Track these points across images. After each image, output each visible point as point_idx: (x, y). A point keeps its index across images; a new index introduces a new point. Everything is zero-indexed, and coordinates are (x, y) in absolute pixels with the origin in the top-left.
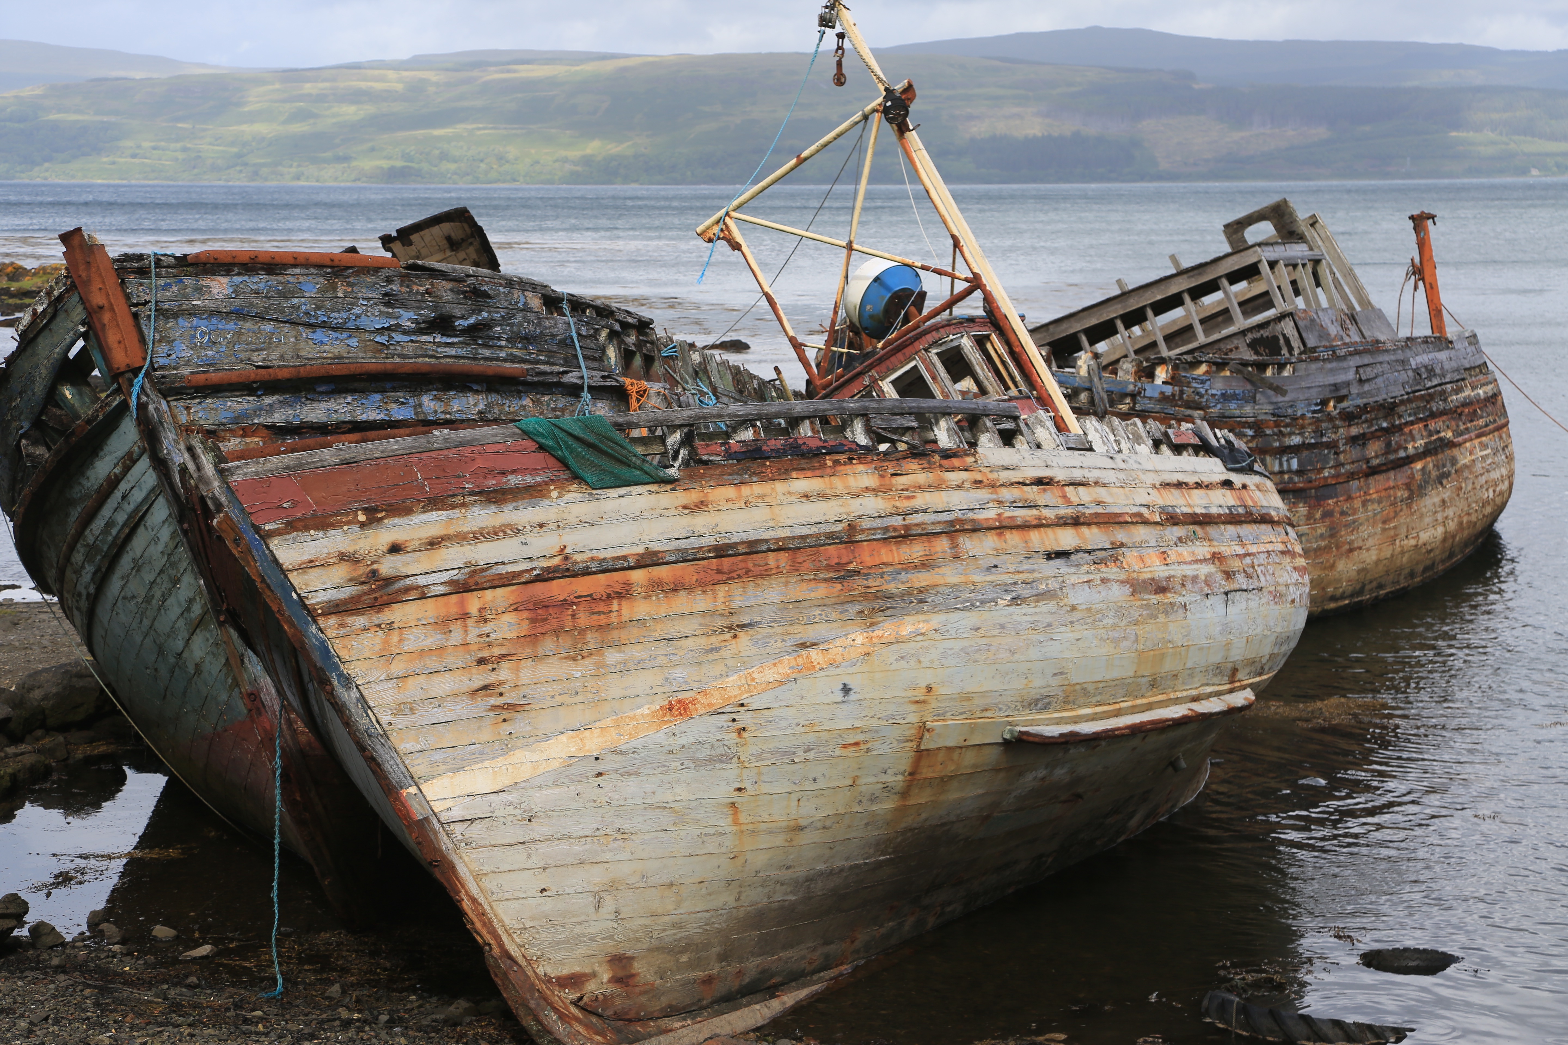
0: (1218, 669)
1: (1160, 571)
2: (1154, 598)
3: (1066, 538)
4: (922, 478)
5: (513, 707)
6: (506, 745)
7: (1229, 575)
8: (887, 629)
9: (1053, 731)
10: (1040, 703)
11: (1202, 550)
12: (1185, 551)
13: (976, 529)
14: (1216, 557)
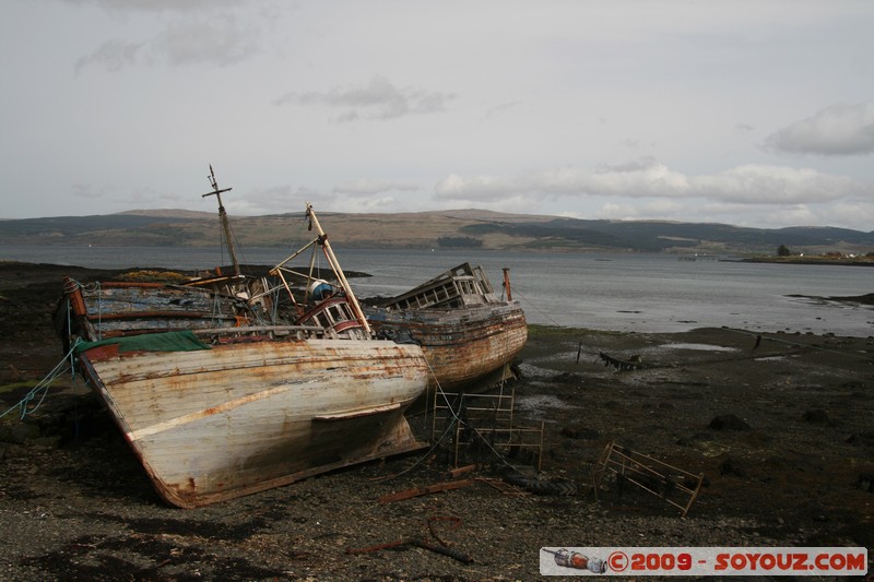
0: (386, 399)
1: (365, 372)
2: (363, 381)
3: (335, 364)
4: (288, 348)
5: (161, 411)
6: (158, 421)
7: (390, 373)
8: (275, 390)
9: (327, 417)
10: (324, 409)
11: (382, 366)
12: (376, 367)
13: (305, 362)
14: (386, 368)
